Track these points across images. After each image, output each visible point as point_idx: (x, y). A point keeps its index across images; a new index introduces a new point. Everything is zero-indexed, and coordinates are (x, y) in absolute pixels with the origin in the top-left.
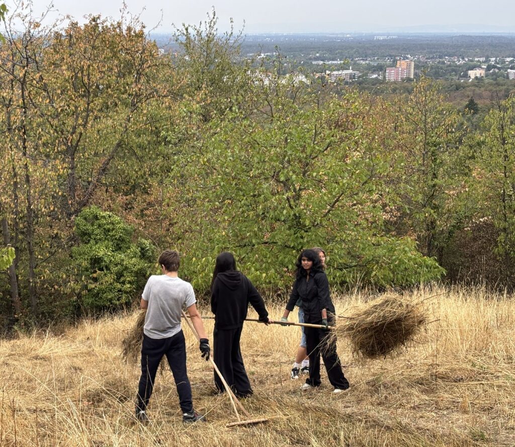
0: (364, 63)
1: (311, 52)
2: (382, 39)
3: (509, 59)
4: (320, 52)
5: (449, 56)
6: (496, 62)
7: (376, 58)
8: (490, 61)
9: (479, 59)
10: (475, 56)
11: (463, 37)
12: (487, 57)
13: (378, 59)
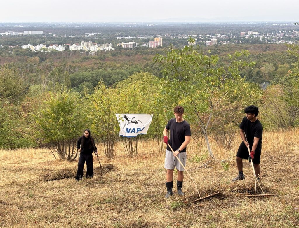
0: (141, 38)
1: (116, 33)
2: (151, 25)
3: (208, 35)
4: (121, 32)
5: (181, 34)
6: (202, 37)
7: (147, 35)
8: (199, 36)
9: (194, 35)
10: (193, 34)
11: (188, 24)
12: (198, 35)
13: (148, 36)
